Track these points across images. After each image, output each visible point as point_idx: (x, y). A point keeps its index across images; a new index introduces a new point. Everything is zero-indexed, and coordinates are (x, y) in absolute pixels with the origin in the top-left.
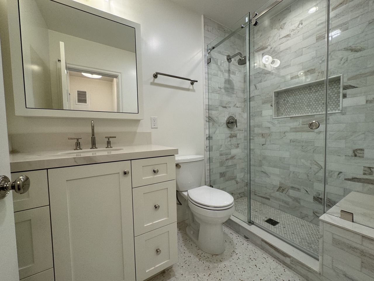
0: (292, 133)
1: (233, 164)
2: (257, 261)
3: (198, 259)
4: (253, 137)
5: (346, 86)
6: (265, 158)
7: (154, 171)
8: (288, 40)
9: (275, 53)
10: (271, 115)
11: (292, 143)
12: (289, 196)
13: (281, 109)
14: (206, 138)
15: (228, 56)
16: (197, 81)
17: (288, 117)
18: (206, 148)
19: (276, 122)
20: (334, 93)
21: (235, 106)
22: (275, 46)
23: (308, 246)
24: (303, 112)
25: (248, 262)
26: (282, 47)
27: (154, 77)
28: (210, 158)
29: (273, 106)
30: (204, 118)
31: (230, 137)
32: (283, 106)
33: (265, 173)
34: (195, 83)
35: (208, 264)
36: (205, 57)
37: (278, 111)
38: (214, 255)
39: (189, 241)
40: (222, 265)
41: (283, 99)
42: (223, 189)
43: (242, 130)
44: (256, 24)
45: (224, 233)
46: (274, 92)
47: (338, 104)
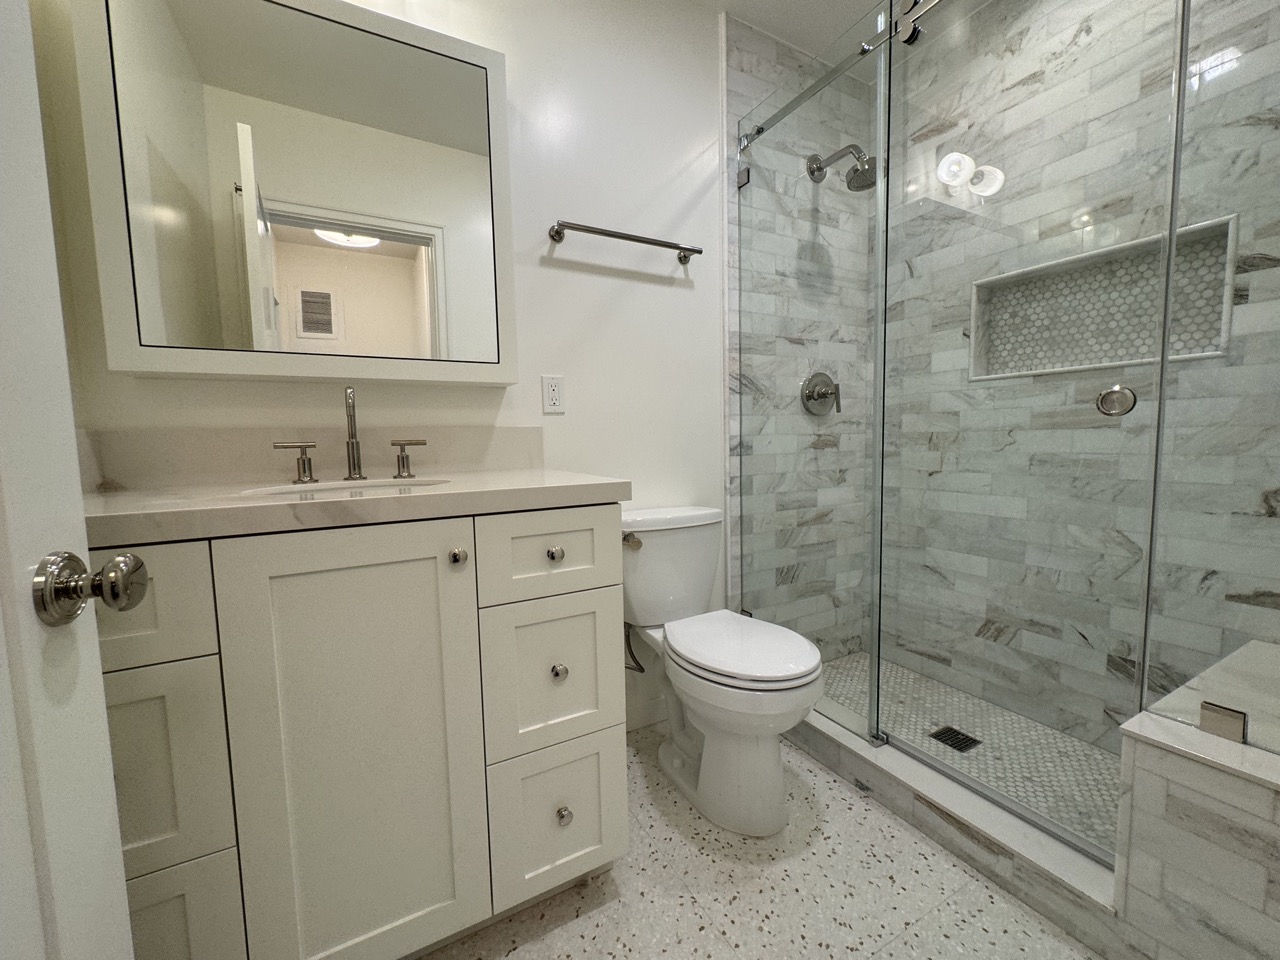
0: (1041, 434)
1: (822, 540)
2: (895, 864)
3: (695, 850)
4: (896, 446)
5: (1248, 258)
6: (935, 520)
7: (552, 556)
8: (1034, 93)
9: (983, 143)
10: (962, 370)
11: (1035, 469)
12: (1019, 652)
13: (1001, 348)
14: (731, 450)
15: (813, 159)
16: (700, 252)
17: (1026, 376)
18: (731, 483)
19: (981, 393)
20: (1201, 286)
21: (835, 338)
22: (983, 119)
23: (1081, 823)
24: (1082, 356)
25: (866, 866)
26: (1013, 121)
27: (552, 237)
28: (744, 518)
29: (972, 335)
30: (724, 380)
31: (815, 446)
32: (1009, 334)
33: (936, 572)
34: (694, 257)
35: (728, 865)
36: (728, 166)
37: (989, 355)
38: (751, 837)
39: (666, 790)
40: (776, 870)
41: (1010, 310)
42: (786, 624)
43: (859, 424)
44: (913, 38)
45: (787, 770)
46: (979, 287)
47: (1216, 325)
